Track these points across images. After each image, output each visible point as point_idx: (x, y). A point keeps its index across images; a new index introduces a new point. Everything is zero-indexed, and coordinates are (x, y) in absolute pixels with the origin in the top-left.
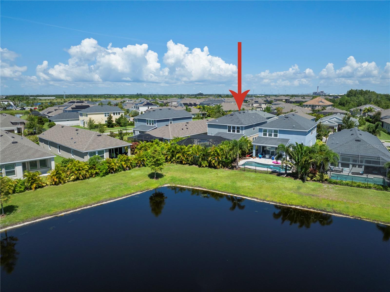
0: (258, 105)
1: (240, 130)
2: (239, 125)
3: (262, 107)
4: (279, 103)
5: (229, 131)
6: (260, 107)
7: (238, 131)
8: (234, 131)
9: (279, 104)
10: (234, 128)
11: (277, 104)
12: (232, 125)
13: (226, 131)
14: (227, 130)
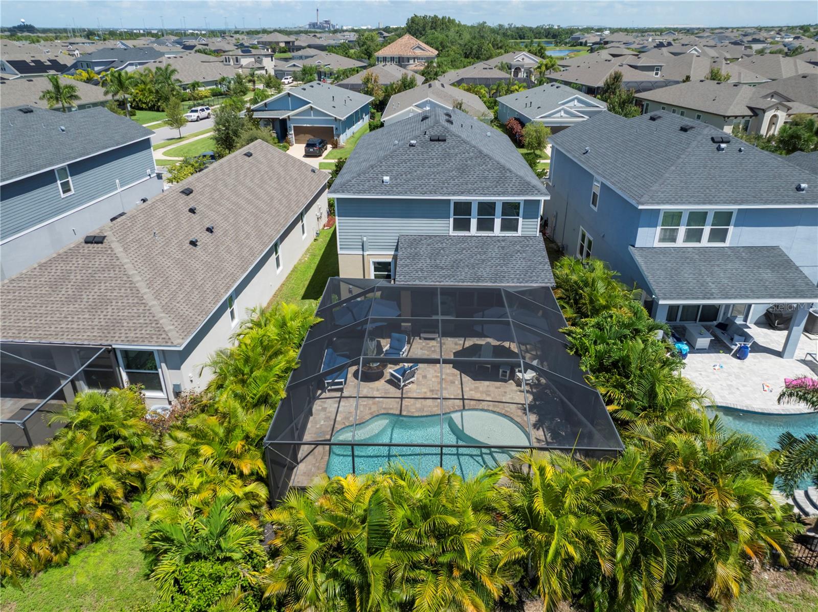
0: (253, 60)
1: (521, 220)
2: (514, 195)
3: (264, 65)
4: (312, 54)
5: (461, 225)
6: (258, 65)
7: (509, 225)
8: (486, 225)
9: (312, 57)
10: (487, 209)
11: (307, 57)
12: (475, 198)
13: (445, 227)
14: (452, 220)
